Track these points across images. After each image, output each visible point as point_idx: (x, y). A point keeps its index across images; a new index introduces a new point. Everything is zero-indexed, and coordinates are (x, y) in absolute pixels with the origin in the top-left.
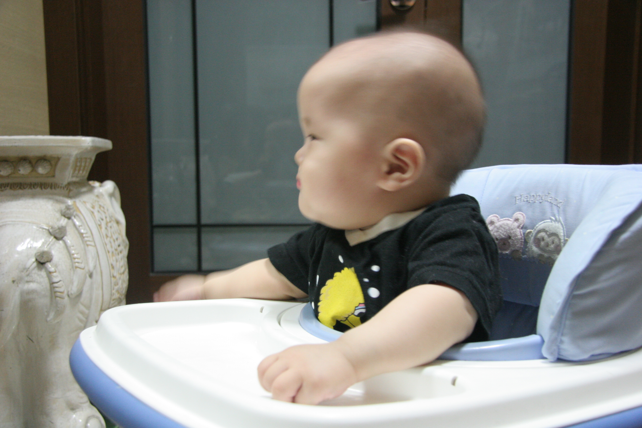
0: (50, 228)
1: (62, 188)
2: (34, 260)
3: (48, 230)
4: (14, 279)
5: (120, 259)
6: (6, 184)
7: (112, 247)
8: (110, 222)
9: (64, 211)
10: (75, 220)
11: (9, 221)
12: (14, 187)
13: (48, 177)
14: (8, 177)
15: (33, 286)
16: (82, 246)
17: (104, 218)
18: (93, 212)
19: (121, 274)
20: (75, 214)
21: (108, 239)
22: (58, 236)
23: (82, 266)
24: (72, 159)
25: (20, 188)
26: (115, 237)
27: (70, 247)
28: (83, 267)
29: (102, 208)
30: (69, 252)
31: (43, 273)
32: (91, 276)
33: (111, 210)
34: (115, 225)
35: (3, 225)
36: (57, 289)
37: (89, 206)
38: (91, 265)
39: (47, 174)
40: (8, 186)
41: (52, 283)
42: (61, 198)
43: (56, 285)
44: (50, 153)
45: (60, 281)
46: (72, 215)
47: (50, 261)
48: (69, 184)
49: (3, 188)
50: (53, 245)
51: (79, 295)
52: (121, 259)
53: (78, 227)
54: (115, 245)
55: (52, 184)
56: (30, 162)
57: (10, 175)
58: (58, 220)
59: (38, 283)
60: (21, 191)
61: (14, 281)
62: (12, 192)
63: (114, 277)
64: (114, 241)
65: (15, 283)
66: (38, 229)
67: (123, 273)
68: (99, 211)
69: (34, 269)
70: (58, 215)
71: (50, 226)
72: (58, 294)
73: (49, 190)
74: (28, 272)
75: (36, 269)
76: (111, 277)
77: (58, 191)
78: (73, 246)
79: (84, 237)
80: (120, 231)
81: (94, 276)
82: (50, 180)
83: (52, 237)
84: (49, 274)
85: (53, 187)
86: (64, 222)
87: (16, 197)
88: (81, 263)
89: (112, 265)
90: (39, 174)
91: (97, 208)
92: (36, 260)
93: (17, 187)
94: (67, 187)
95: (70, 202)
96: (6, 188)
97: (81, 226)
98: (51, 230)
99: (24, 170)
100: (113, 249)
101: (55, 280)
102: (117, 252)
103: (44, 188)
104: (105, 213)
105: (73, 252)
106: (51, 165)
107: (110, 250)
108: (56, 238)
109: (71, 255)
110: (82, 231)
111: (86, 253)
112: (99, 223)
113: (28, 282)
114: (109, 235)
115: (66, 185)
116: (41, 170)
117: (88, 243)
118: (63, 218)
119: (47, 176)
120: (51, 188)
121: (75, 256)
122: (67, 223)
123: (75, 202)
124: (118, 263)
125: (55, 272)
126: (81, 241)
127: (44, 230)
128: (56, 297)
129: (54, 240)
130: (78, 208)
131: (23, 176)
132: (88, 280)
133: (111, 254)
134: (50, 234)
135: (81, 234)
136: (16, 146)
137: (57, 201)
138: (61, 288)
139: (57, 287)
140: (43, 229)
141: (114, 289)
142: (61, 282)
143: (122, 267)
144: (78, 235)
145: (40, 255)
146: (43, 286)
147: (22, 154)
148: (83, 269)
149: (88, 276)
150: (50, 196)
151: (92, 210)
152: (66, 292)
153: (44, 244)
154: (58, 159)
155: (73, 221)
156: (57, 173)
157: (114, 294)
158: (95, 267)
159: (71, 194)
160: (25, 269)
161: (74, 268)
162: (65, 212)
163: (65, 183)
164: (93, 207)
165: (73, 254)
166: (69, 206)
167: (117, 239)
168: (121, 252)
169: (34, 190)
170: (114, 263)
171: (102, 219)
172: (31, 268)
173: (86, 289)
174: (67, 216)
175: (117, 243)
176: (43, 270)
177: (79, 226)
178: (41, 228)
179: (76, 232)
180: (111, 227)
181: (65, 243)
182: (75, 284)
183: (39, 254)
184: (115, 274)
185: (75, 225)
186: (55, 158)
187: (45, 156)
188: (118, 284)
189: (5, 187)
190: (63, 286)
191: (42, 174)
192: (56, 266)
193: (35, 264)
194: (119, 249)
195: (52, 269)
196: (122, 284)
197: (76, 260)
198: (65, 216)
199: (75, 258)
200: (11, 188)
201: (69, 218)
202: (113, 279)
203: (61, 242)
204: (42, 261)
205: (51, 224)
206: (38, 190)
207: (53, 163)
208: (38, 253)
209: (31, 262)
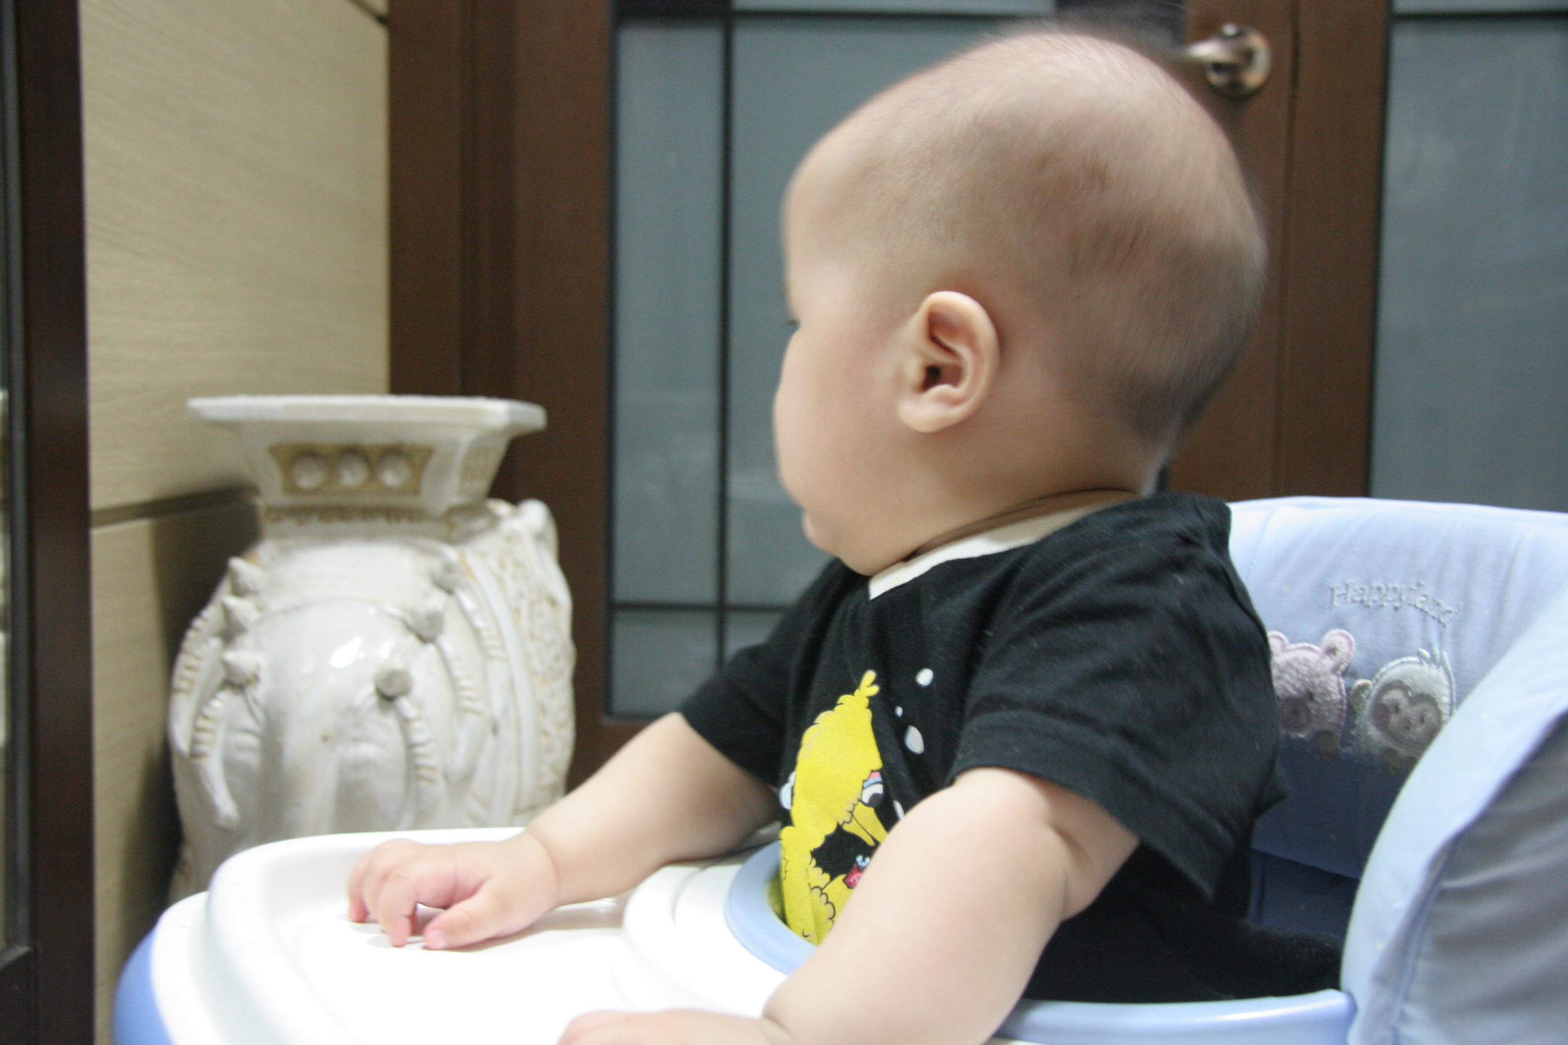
0: (408, 614)
1: (436, 521)
2: (370, 688)
3: (404, 620)
4: (326, 734)
6: (311, 507)
7: (542, 661)
8: (538, 601)
9: (438, 574)
10: (464, 598)
11: (318, 596)
12: (327, 515)
13: (404, 494)
14: (315, 491)
15: (367, 750)
16: (479, 658)
17: (526, 592)
18: (502, 579)
19: (558, 727)
20: (462, 581)
21: (535, 642)
22: (425, 633)
23: (477, 706)
24: (461, 454)
25: (341, 518)
26: (548, 638)
27: (452, 660)
28: (479, 710)
29: (520, 569)
30: (449, 672)
31: (391, 721)
32: (495, 730)
33: (538, 572)
34: (546, 607)
35: (303, 605)
36: (421, 761)
37: (493, 562)
38: (498, 703)
39: (402, 486)
40: (314, 513)
41: (410, 746)
42: (432, 544)
43: (419, 750)
44: (411, 438)
45: (429, 741)
46: (457, 584)
47: (406, 691)
48: (453, 511)
49: (304, 518)
50: (413, 655)
51: (468, 776)
52: (560, 689)
53: (469, 614)
54: (549, 657)
55: (412, 510)
56: (366, 459)
57: (319, 487)
58: (426, 596)
59: (377, 743)
60: (342, 526)
61: (325, 739)
62: (323, 526)
63: (545, 733)
64: (547, 647)
65: (329, 742)
66: (379, 615)
67: (564, 724)
68: (513, 576)
69: (371, 710)
70: (425, 584)
71: (407, 611)
72: (424, 772)
73: (404, 525)
74: (357, 718)
75: (376, 710)
76: (539, 733)
77: (425, 526)
78: (458, 659)
79: (481, 639)
80: (557, 625)
81: (503, 730)
82: (408, 502)
83: (413, 637)
84: (405, 723)
85: (415, 518)
86: (437, 601)
87: (330, 539)
88: (476, 700)
89: (542, 704)
90: (384, 486)
91: (510, 569)
92: (377, 690)
93: (336, 514)
94: (446, 518)
95: (451, 554)
96: (310, 516)
97: (477, 611)
98: (410, 621)
99: (352, 477)
100: (545, 668)
101: (418, 738)
102: (552, 675)
103: (395, 519)
104: (526, 579)
105: (459, 673)
106: (412, 465)
107: (538, 668)
108: (420, 638)
109: (453, 680)
110: (479, 624)
111: (485, 677)
112: (515, 604)
113: (356, 740)
114: (537, 632)
115: (444, 515)
116: (391, 478)
117: (492, 652)
118: (437, 589)
119: (401, 491)
120: (411, 520)
121: (464, 682)
122: (445, 604)
123: (462, 553)
124: (555, 701)
125: (419, 719)
126: (475, 648)
127: (394, 620)
128: (419, 777)
129: (417, 641)
130: (469, 569)
131: (349, 491)
132: (490, 740)
133: (539, 677)
134: (409, 628)
135: (476, 632)
136: (336, 422)
137: (425, 551)
138: (431, 757)
139: (420, 756)
140: (391, 616)
141: (544, 765)
142: (430, 744)
143: (561, 709)
144: (469, 633)
145: (385, 678)
146: (389, 751)
147: (350, 439)
148: (480, 714)
149: (488, 730)
150: (408, 539)
151: (500, 572)
152: (440, 768)
153: (393, 652)
154: (429, 452)
155: (458, 599)
156: (425, 485)
157: (543, 777)
158: (505, 711)
159: (454, 534)
160: (351, 711)
161: (460, 711)
162: (441, 577)
163: (441, 507)
164: (502, 566)
165: (459, 679)
166: (451, 563)
167: (552, 643)
168: (559, 673)
169: (371, 525)
170: (547, 701)
171: (522, 596)
172: (364, 709)
173: (484, 761)
174: (445, 587)
175: (552, 652)
176: (392, 714)
177: (472, 612)
178: (385, 614)
179: (466, 625)
180: (540, 614)
181: (441, 650)
182: (463, 748)
183: (384, 675)
184: (547, 728)
185: (462, 608)
186: (421, 449)
187: (399, 445)
188: (552, 750)
189: (308, 515)
190: (434, 753)
191: (392, 488)
192: (420, 705)
193: (374, 700)
194: (558, 666)
195: (412, 713)
196: (562, 751)
197: (466, 693)
198: (440, 587)
199: (462, 688)
200: (321, 518)
201: (450, 592)
202: (542, 738)
203: (431, 648)
204: (389, 692)
205: (409, 604)
206: (381, 523)
207: (417, 460)
208: (380, 673)
209: (365, 694)
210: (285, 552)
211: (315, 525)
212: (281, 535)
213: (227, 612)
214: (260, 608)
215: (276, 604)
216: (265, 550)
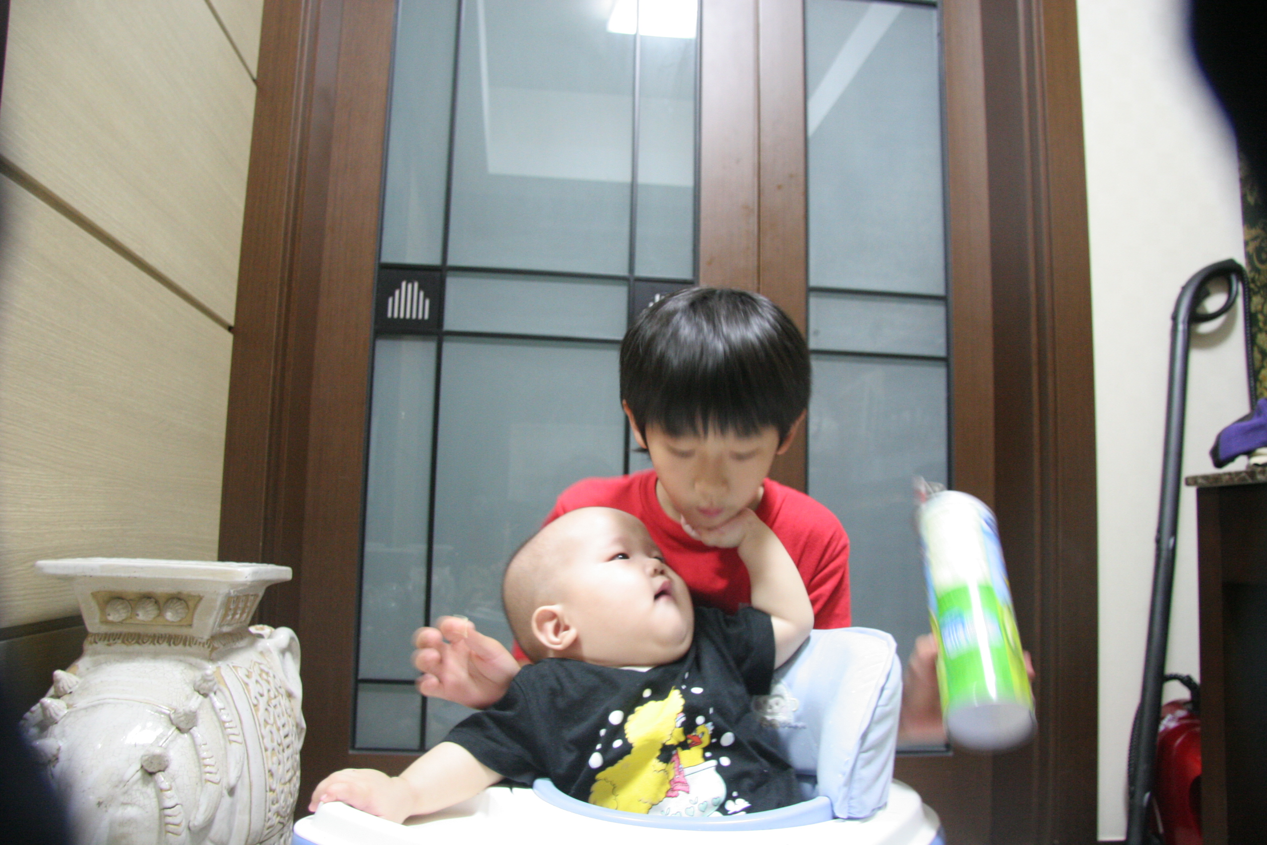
0: (173, 711)
1: (201, 645)
2: (139, 767)
3: (169, 716)
4: (101, 800)
5: (285, 760)
6: (117, 634)
7: (272, 741)
8: (275, 697)
9: (198, 683)
10: (215, 699)
11: (110, 698)
12: (127, 640)
13: (182, 626)
14: (121, 623)
15: (131, 812)
16: (222, 742)
17: (266, 693)
18: (247, 684)
19: (285, 784)
20: (215, 688)
21: (269, 727)
22: (182, 726)
23: (217, 777)
24: (220, 599)
25: (138, 643)
26: (280, 724)
27: (200, 746)
28: (217, 781)
29: (264, 676)
30: (197, 753)
31: (150, 790)
32: (232, 791)
33: (280, 675)
34: (284, 701)
35: (99, 704)
36: (169, 819)
37: (242, 673)
38: (233, 775)
39: (180, 621)
40: (119, 638)
41: (163, 809)
42: (199, 661)
43: (168, 812)
44: (186, 590)
45: (177, 804)
46: (211, 690)
47: (163, 770)
48: (214, 637)
49: (111, 641)
50: (172, 741)
51: (209, 824)
52: (288, 759)
53: (218, 711)
54: (278, 736)
55: (186, 637)
56: (157, 602)
57: (124, 620)
58: (188, 698)
59: (139, 806)
60: (137, 647)
61: (100, 804)
62: (124, 647)
63: (272, 790)
64: (279, 730)
65: (103, 806)
66: (153, 713)
67: (290, 781)
68: (257, 682)
69: (136, 782)
70: (189, 689)
71: (173, 709)
72: (171, 827)
73: (180, 647)
74: (126, 787)
75: (140, 782)
76: (266, 791)
77: (194, 649)
78: (205, 744)
79: (226, 728)
80: (292, 710)
81: (238, 792)
82: (184, 631)
83: (174, 728)
84: (160, 792)
85: (187, 643)
86: (196, 701)
87: (129, 656)
88: (216, 773)
89: (270, 771)
90: (167, 620)
91: (255, 676)
92: (142, 767)
93: (133, 640)
94: (209, 642)
95: (210, 668)
96: (116, 640)
97: (224, 709)
98: (173, 716)
99: (145, 615)
100: (275, 744)
101: (169, 803)
102: (281, 748)
103: (174, 643)
104: (268, 682)
105: (204, 754)
106: (188, 607)
107: (269, 745)
108: (179, 729)
109: (199, 759)
110: (224, 718)
111: (226, 755)
112: (255, 702)
113: (124, 804)
114: (271, 721)
115: (208, 640)
116: (169, 616)
117: (232, 738)
118: (197, 694)
119: (179, 625)
120: (185, 644)
121: (207, 761)
122: (201, 704)
123: (219, 667)
124: (281, 766)
125: (170, 789)
126: (220, 735)
127: (163, 716)
128: (168, 832)
129: (177, 732)
130: (222, 677)
131: (144, 624)
132: (227, 799)
133: (269, 752)
134: (172, 722)
135: (222, 723)
136: (135, 578)
137: (191, 666)
138: (177, 817)
139: (170, 816)
140: (161, 713)
141: (270, 811)
142: (177, 806)
143: (288, 771)
144: (217, 724)
145: (147, 760)
146: (147, 812)
147: (146, 589)
148: (217, 783)
149: (225, 792)
150: (182, 658)
151: (246, 679)
152: (184, 824)
153: (159, 738)
154: (200, 598)
155: (211, 699)
156: (196, 622)
157: (269, 819)
158: (240, 777)
159: (214, 655)
160: (122, 783)
161: (203, 781)
162: (200, 685)
163: (206, 636)
164: (249, 676)
165: (204, 758)
166: (207, 675)
167: (284, 726)
168: (288, 747)
169: (158, 647)
170: (274, 768)
171: (262, 695)
172: (131, 781)
173: (220, 815)
174: (202, 692)
175: (283, 733)
176: (152, 785)
177: (221, 709)
178: (157, 711)
179: (215, 718)
180: (275, 706)
181: (193, 738)
182: (202, 808)
183: (147, 757)
184: (274, 787)
185: (213, 707)
186: (194, 596)
187: (180, 593)
188: (277, 802)
189: (114, 640)
190: (180, 813)
191: (173, 622)
192: (173, 779)
193: (139, 774)
194: (288, 740)
195: (165, 785)
196: (285, 800)
197: (208, 769)
198: (199, 692)
199: (206, 765)
200: (123, 642)
201: (205, 695)
202: (270, 794)
203: (186, 735)
204: (151, 770)
205: (175, 704)
206: (165, 646)
207: (191, 604)
208: (145, 756)
209: (133, 771)
210: (97, 665)
211: (119, 647)
212: (96, 653)
213: (44, 709)
214: (69, 706)
215: (81, 703)
216: (83, 664)
